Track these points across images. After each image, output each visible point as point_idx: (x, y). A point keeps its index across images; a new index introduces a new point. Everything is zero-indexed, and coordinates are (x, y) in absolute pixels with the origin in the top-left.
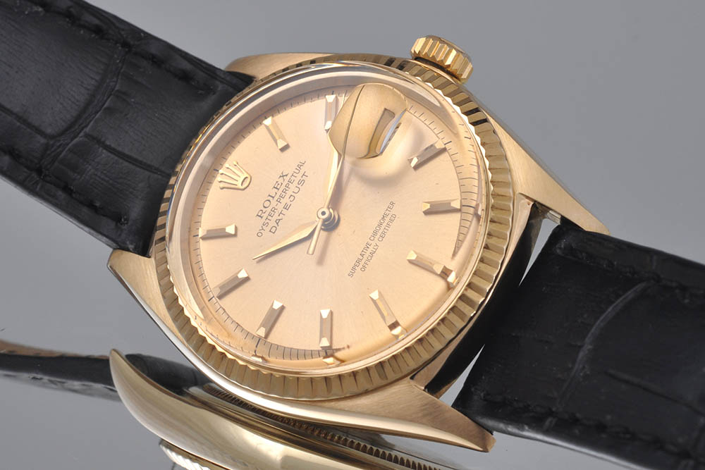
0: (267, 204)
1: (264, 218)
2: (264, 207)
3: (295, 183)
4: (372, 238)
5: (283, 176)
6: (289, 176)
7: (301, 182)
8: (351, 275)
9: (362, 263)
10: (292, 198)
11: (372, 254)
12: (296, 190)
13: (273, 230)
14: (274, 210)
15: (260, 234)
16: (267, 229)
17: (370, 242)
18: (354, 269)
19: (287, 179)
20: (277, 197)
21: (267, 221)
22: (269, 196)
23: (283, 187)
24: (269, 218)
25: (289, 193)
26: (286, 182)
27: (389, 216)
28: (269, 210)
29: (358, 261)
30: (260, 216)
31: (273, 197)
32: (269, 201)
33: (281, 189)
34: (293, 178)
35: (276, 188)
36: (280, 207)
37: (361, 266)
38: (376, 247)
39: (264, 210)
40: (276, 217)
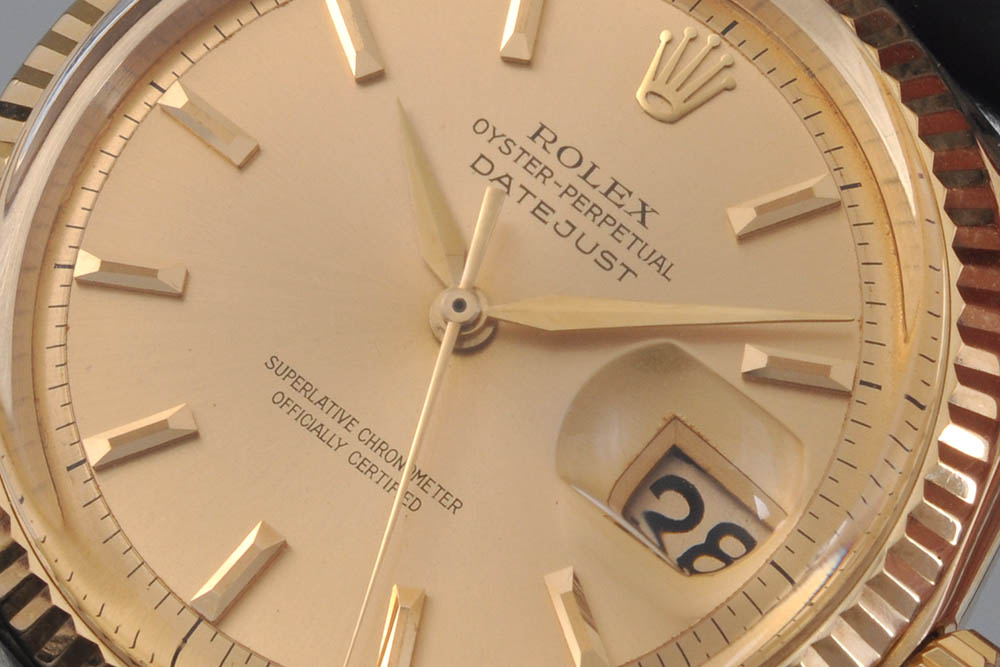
0: (570, 157)
1: (530, 146)
2: (562, 150)
3: (608, 244)
4: (366, 436)
5: (643, 212)
6: (639, 230)
7: (607, 260)
8: (273, 364)
9: (299, 398)
10: (565, 229)
11: (319, 430)
12: (585, 244)
13: (483, 166)
14: (545, 174)
15: (481, 127)
16: (492, 151)
17: (356, 429)
18: (289, 372)
19: (632, 223)
20: (583, 187)
21: (516, 152)
22: (594, 166)
23: (608, 207)
24: (525, 159)
25: (584, 223)
26: (620, 216)
27: (420, 494)
28: (550, 159)
29: (308, 389)
30: (538, 134)
31: (584, 177)
32: (579, 164)
33: (602, 201)
34: (628, 239)
35: (612, 188)
36: (547, 192)
37: (290, 393)
38: (334, 443)
39: (554, 148)
40: (520, 177)
